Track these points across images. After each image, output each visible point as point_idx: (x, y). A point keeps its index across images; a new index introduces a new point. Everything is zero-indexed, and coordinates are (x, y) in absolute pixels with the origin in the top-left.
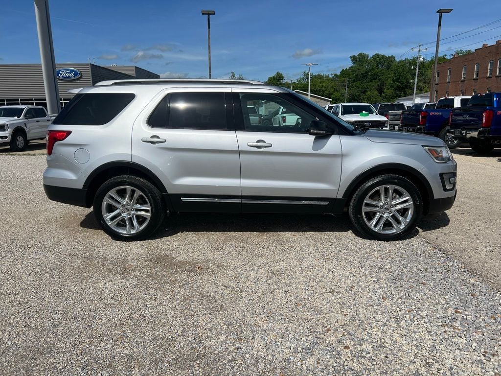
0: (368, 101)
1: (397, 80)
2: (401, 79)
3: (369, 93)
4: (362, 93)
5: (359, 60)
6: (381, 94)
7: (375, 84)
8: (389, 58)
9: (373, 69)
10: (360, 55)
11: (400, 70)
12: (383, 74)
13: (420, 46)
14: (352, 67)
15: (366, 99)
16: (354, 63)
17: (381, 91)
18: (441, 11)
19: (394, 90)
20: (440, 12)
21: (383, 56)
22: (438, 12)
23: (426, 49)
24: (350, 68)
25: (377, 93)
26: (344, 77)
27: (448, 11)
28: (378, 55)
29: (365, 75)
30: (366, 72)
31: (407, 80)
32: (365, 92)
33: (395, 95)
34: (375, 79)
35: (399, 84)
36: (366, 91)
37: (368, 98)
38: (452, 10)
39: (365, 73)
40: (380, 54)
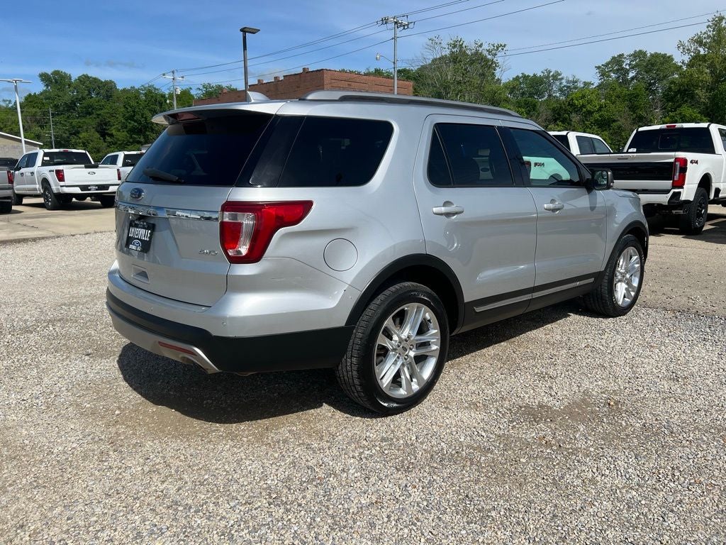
0: (85, 146)
1: (132, 118)
2: (137, 117)
3: (83, 135)
4: (71, 134)
5: (55, 81)
6: (105, 139)
7: (91, 121)
8: (107, 83)
9: (84, 98)
10: (56, 73)
11: (133, 103)
12: (102, 108)
13: (173, 72)
14: (45, 92)
15: (81, 144)
16: (47, 86)
17: (104, 134)
18: (246, 30)
19: (127, 132)
20: (244, 31)
21: (95, 79)
22: (242, 30)
23: (183, 77)
24: (41, 94)
25: (97, 135)
26: (34, 107)
27: (254, 31)
28: (87, 77)
29: (71, 106)
30: (73, 103)
31: (146, 118)
32: (76, 133)
33: (131, 140)
34: (90, 114)
35: (136, 124)
36: (79, 132)
37: (84, 143)
38: (259, 30)
39: (71, 103)
40: (90, 75)
